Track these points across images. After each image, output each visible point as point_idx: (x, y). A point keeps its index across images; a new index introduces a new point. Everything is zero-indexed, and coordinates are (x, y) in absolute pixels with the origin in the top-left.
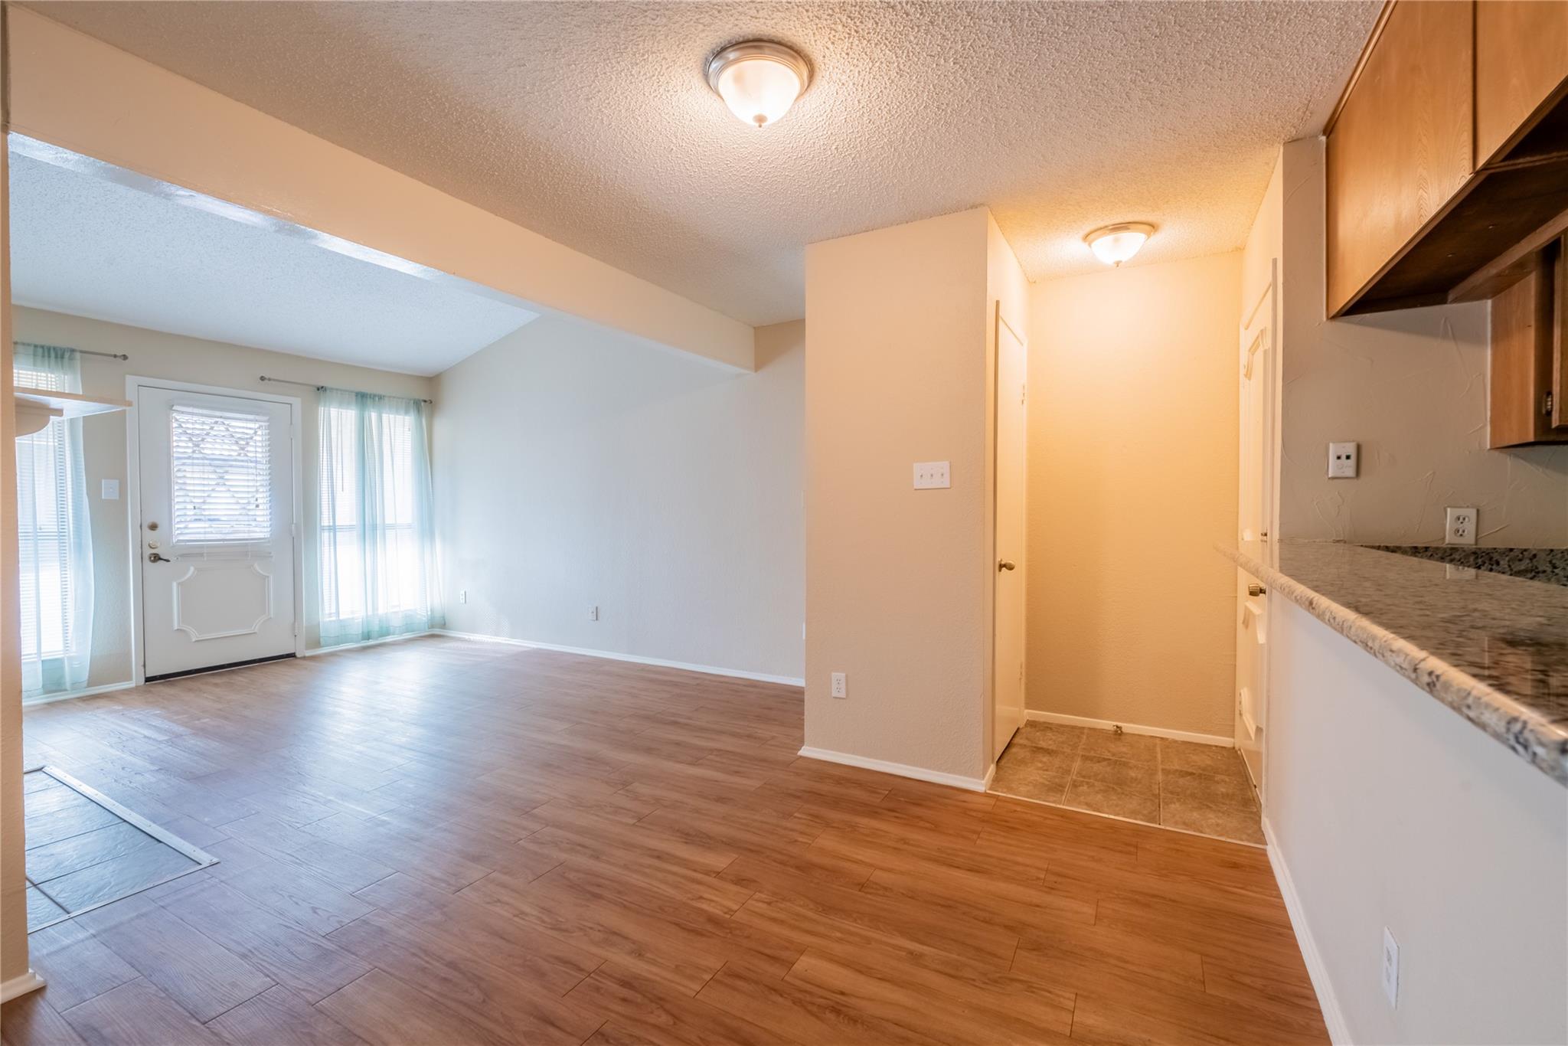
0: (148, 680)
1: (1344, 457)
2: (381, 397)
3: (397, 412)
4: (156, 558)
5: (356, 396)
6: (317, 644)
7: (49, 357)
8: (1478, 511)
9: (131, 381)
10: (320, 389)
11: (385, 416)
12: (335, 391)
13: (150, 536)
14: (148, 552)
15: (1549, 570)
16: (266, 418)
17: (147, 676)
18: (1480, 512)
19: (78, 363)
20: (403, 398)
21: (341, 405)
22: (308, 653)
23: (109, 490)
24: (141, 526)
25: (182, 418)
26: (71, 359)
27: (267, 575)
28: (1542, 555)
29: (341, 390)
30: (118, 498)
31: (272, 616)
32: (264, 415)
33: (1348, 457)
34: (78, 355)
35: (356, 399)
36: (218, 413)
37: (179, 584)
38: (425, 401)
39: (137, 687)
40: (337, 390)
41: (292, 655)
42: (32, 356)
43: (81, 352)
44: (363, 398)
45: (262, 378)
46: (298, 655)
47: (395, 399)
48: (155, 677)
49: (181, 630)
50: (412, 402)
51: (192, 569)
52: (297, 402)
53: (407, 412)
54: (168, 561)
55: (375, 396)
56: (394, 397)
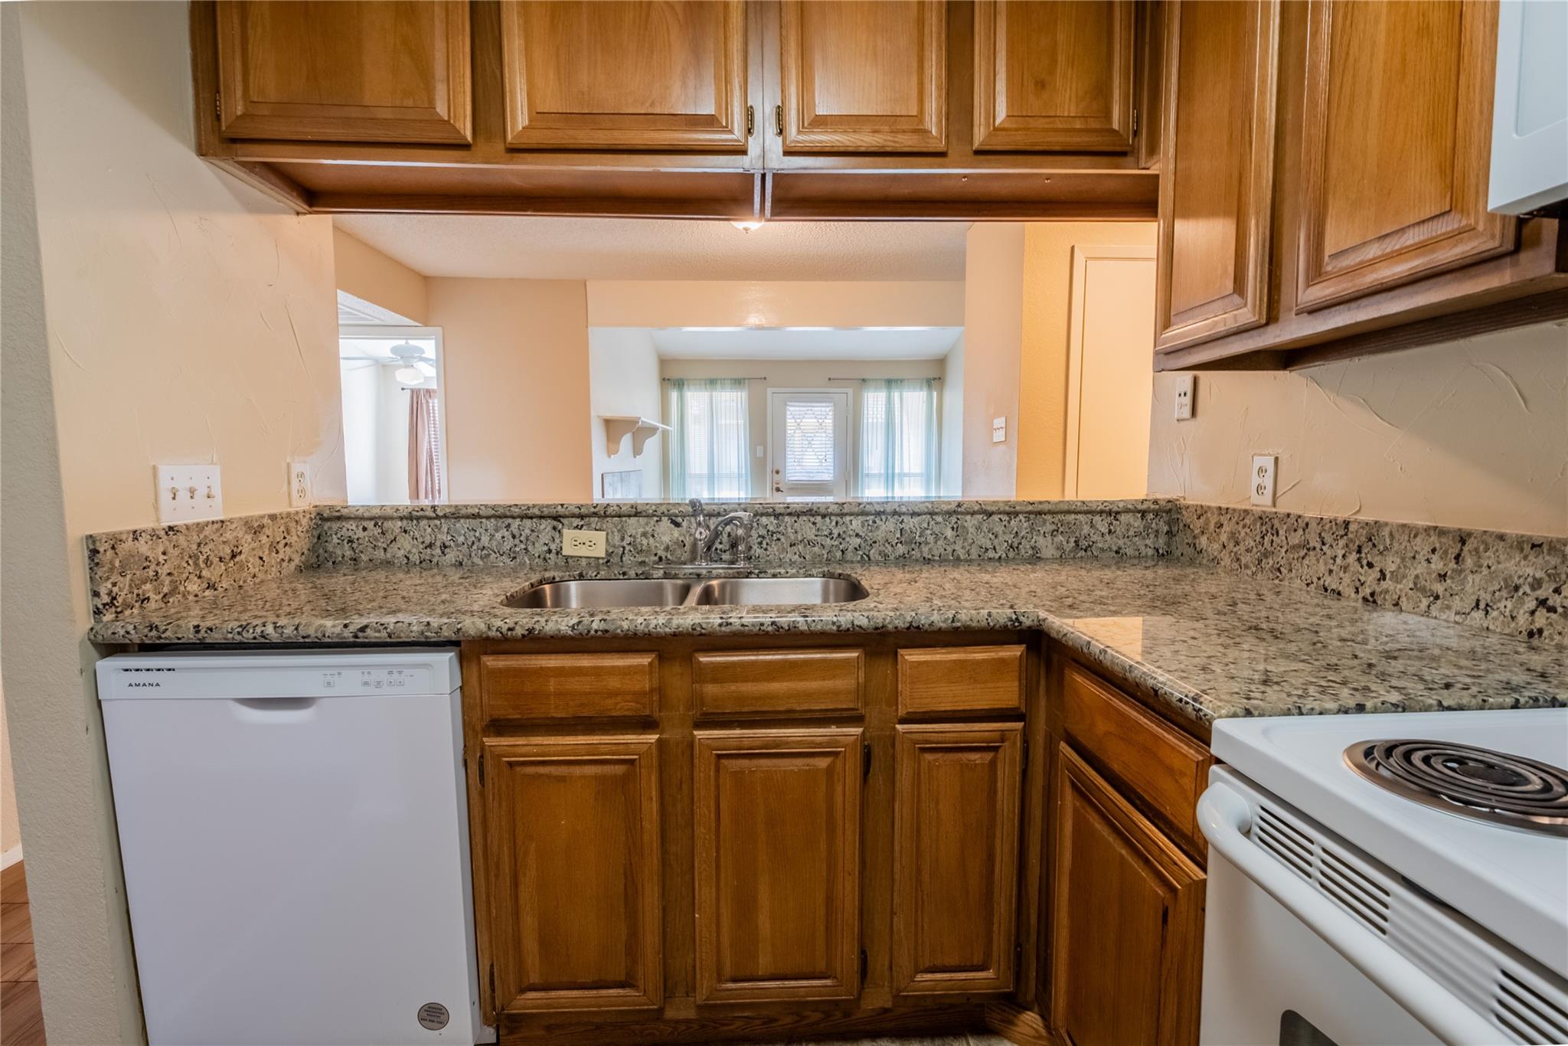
1: (1183, 395)
2: (902, 381)
3: (914, 390)
4: (778, 490)
5: (885, 382)
8: (1276, 459)
9: (769, 391)
10: (863, 380)
11: (904, 394)
12: (871, 381)
13: (776, 477)
14: (775, 486)
15: (1318, 546)
16: (832, 404)
18: (1280, 460)
19: (747, 385)
20: (918, 379)
21: (876, 389)
23: (760, 450)
24: (772, 472)
25: (791, 409)
26: (744, 384)
28: (1313, 525)
29: (875, 380)
30: (763, 456)
32: (830, 402)
33: (1185, 394)
34: (746, 381)
35: (885, 384)
36: (809, 404)
38: (935, 379)
43: (748, 379)
44: (890, 383)
45: (830, 379)
47: (912, 381)
50: (925, 381)
52: (850, 391)
53: (921, 390)
54: (782, 492)
55: (897, 380)
56: (911, 379)
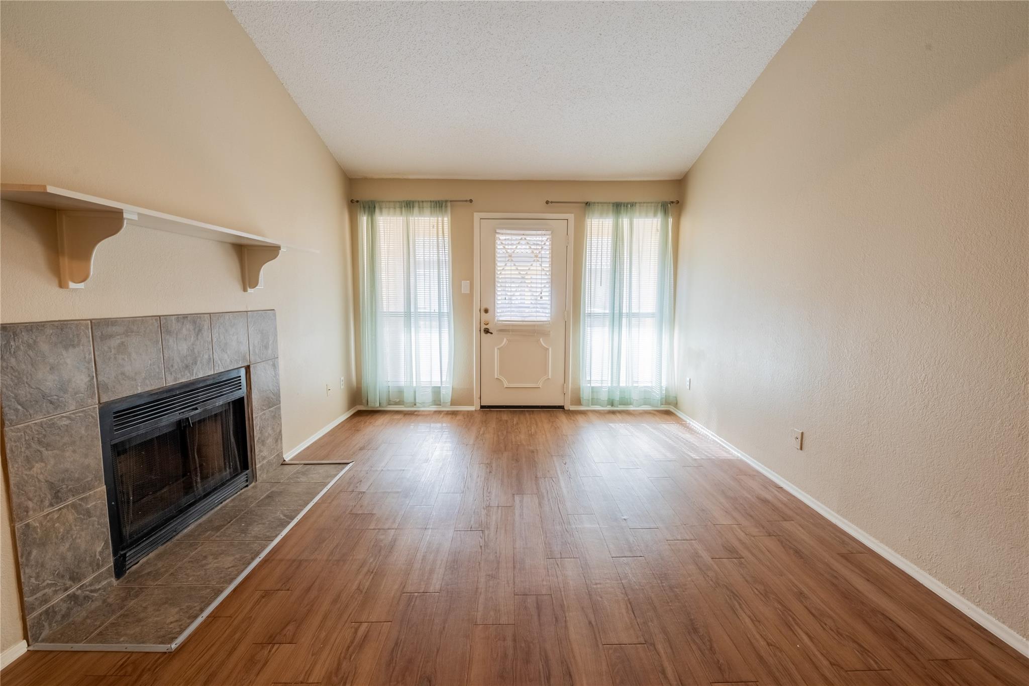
0: (482, 407)
2: (633, 205)
3: (647, 216)
4: (487, 331)
5: (613, 206)
6: (578, 402)
7: (436, 207)
9: (476, 215)
10: (587, 204)
11: (635, 221)
12: (597, 204)
13: (485, 317)
14: (484, 327)
16: (549, 232)
17: (482, 405)
19: (449, 209)
20: (652, 203)
21: (602, 214)
22: (572, 408)
23: (465, 286)
24: (480, 310)
25: (501, 237)
26: (446, 207)
27: (548, 348)
29: (601, 203)
30: (469, 293)
31: (550, 377)
32: (547, 230)
34: (449, 204)
35: (613, 208)
37: (498, 349)
38: (672, 202)
39: (476, 410)
40: (598, 203)
41: (562, 407)
42: (429, 208)
43: (451, 201)
44: (618, 207)
45: (547, 202)
46: (566, 408)
47: (645, 205)
48: (486, 406)
49: (498, 379)
50: (660, 205)
51: (505, 339)
52: (571, 217)
53: (655, 215)
54: (492, 333)
55: (628, 204)
56: (644, 203)
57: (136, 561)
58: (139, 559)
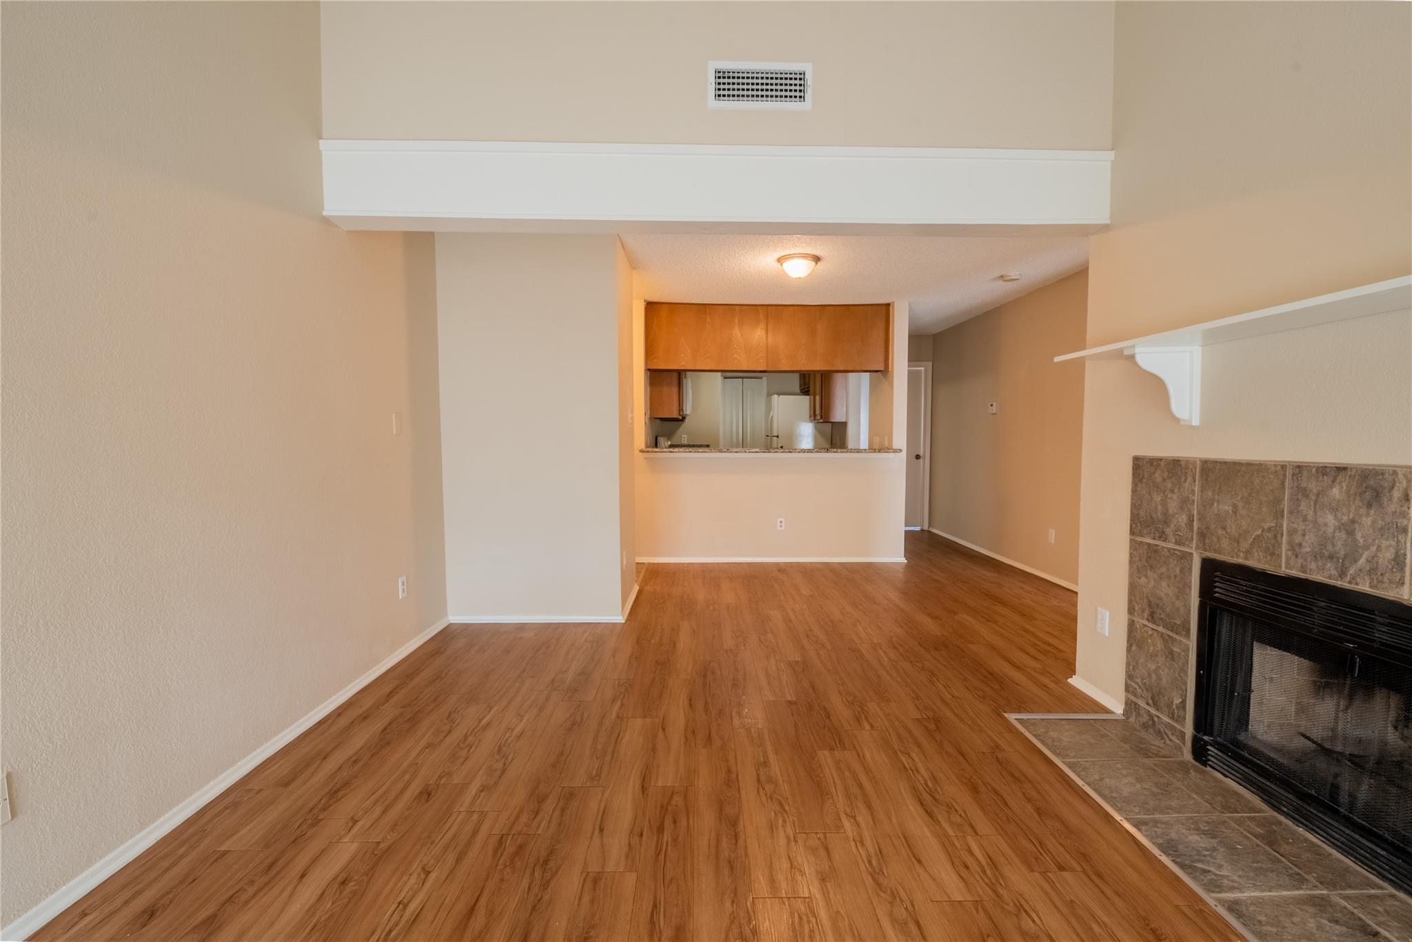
57: (1227, 773)
58: (1231, 776)
